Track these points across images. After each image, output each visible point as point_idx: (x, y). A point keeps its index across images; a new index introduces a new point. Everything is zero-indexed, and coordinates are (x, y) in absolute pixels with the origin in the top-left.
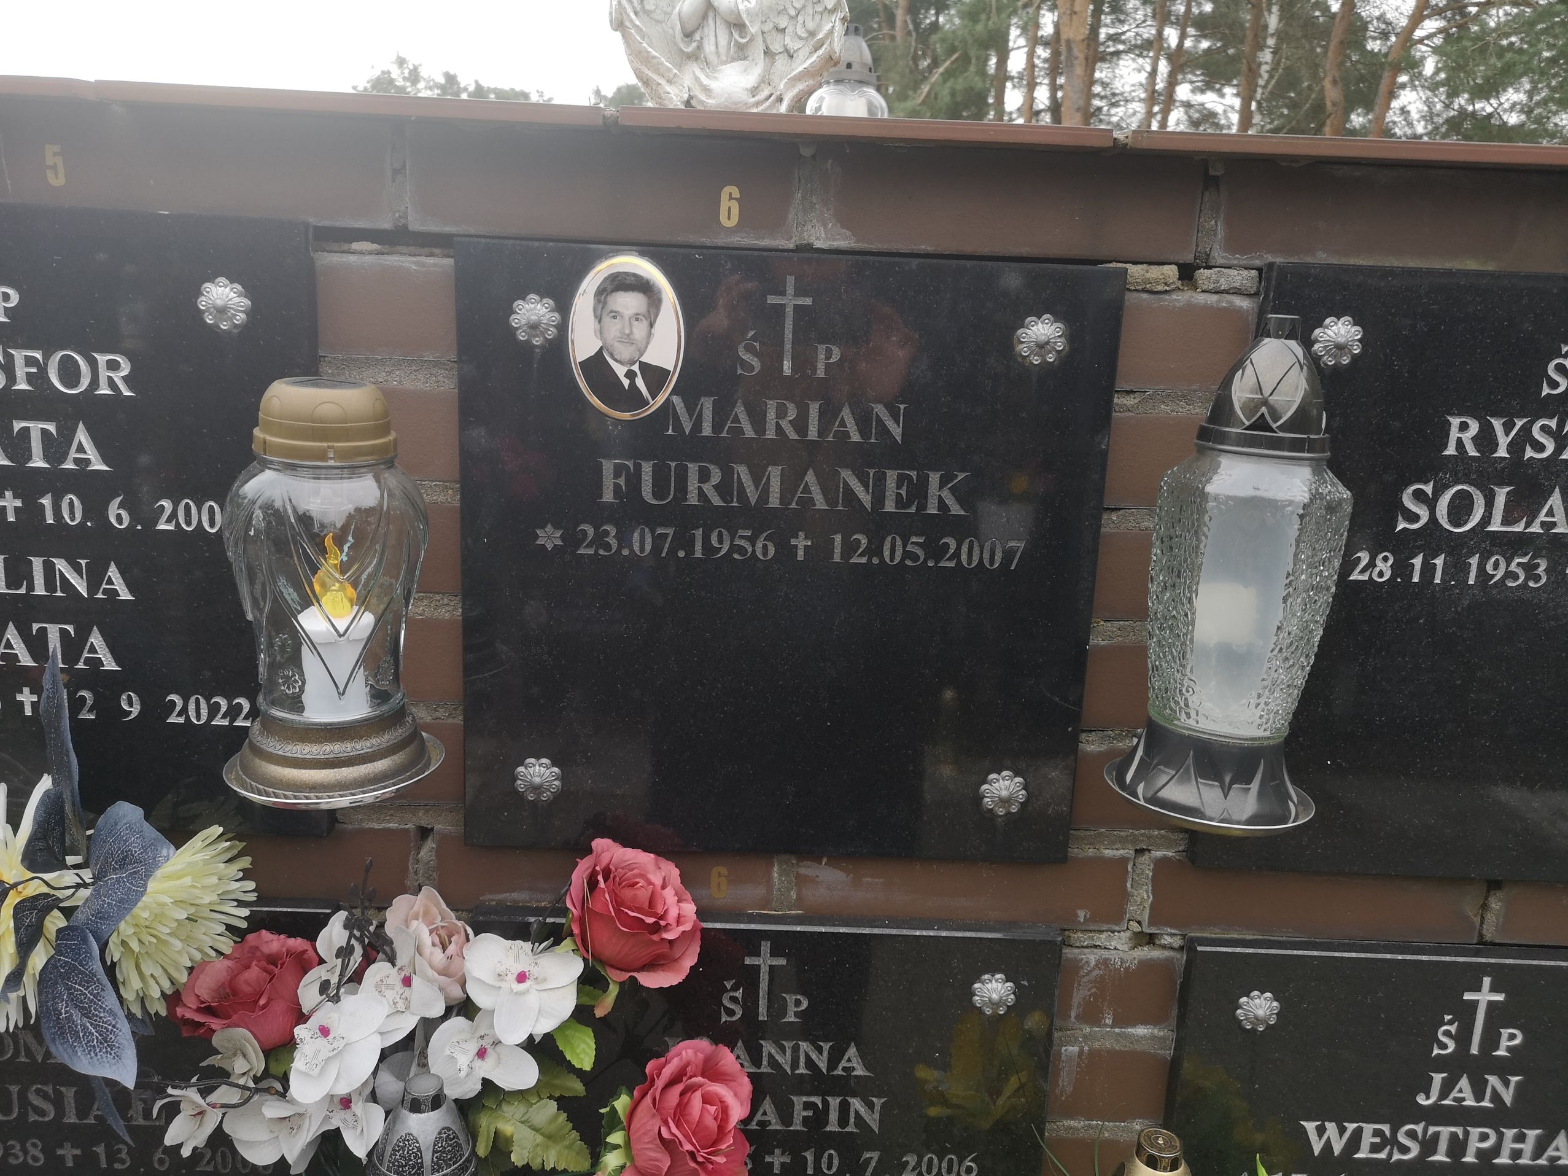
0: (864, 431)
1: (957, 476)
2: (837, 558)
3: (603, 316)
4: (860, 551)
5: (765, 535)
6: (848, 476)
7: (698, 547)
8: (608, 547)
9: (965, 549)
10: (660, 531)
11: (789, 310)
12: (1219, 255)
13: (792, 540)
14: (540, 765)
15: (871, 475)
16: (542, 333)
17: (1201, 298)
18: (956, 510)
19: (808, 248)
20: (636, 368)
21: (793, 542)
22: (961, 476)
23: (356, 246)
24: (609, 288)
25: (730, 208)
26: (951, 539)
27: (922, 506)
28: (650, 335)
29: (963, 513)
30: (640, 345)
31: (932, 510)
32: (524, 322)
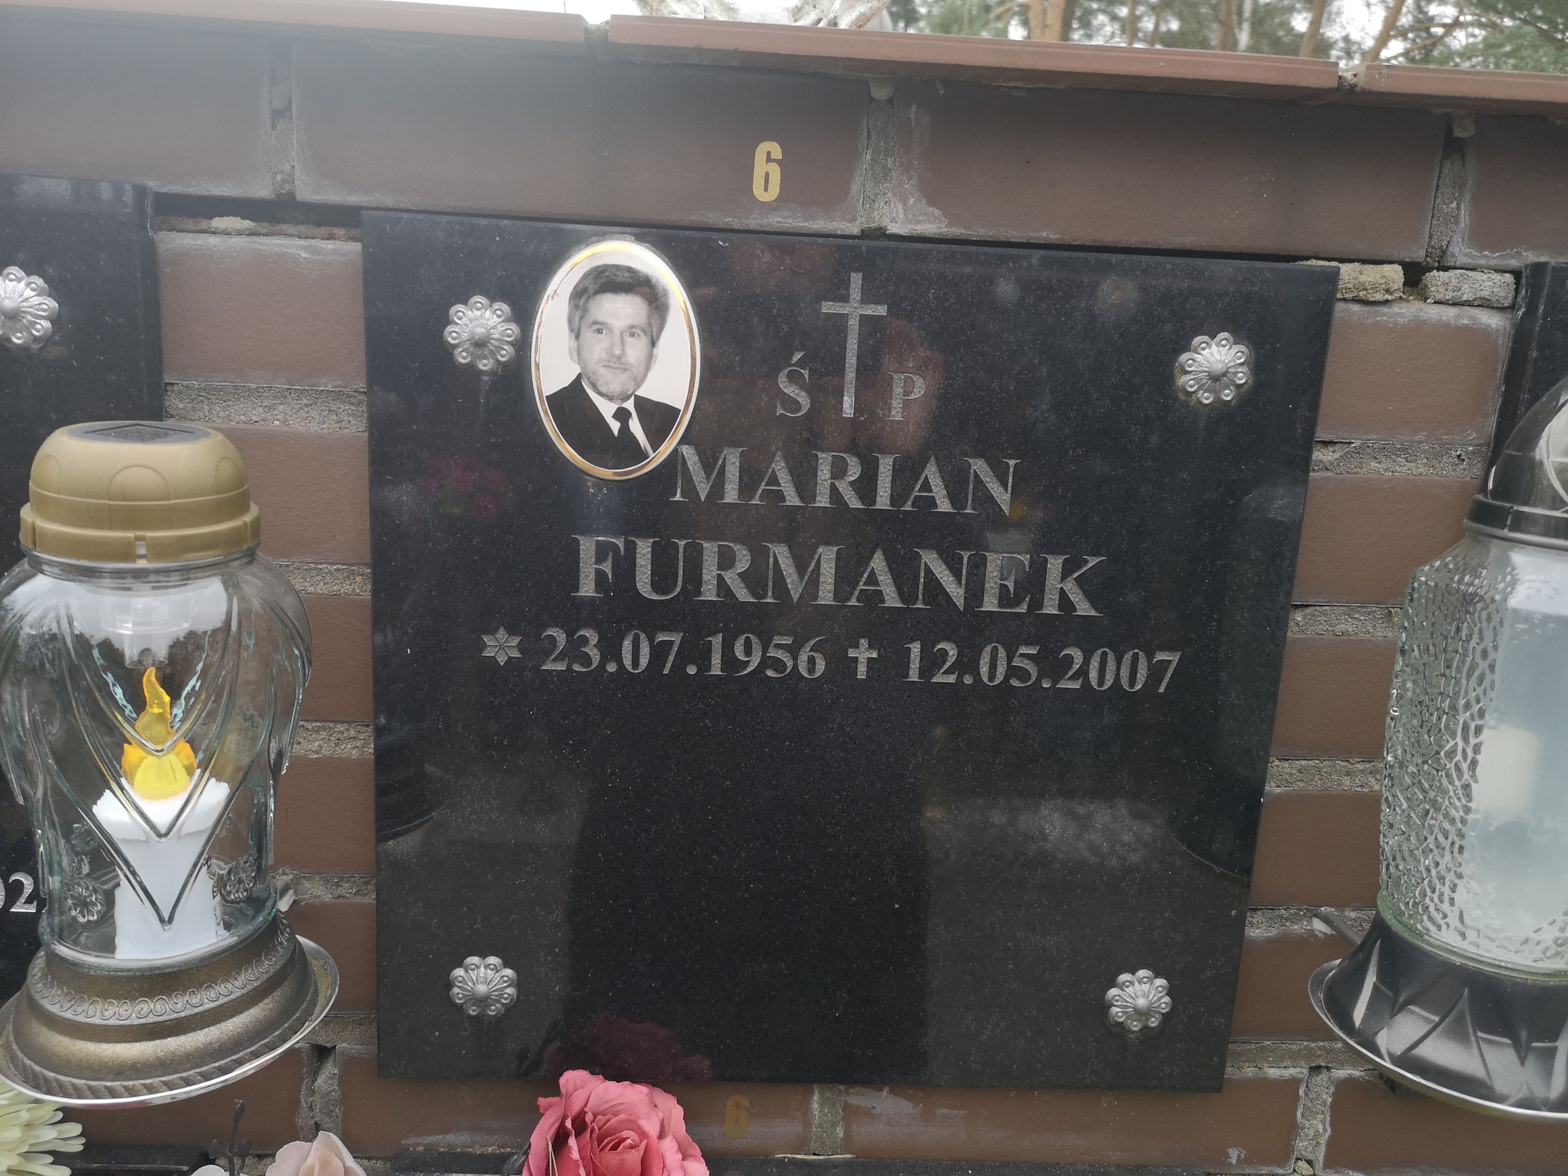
0: (956, 498)
1: (1087, 562)
2: (914, 676)
3: (583, 330)
4: (946, 667)
5: (812, 643)
6: (931, 559)
7: (716, 660)
8: (586, 660)
9: (1095, 663)
10: (661, 637)
11: (854, 324)
12: (1460, 252)
13: (850, 651)
14: (487, 967)
15: (965, 560)
16: (492, 353)
17: (1433, 313)
18: (1084, 608)
19: (880, 234)
20: (630, 405)
21: (852, 653)
22: (1093, 561)
23: (218, 223)
24: (592, 288)
25: (767, 174)
26: (1076, 649)
27: (1037, 603)
28: (650, 358)
29: (1093, 613)
30: (635, 371)
31: (1051, 608)
32: (465, 336)
